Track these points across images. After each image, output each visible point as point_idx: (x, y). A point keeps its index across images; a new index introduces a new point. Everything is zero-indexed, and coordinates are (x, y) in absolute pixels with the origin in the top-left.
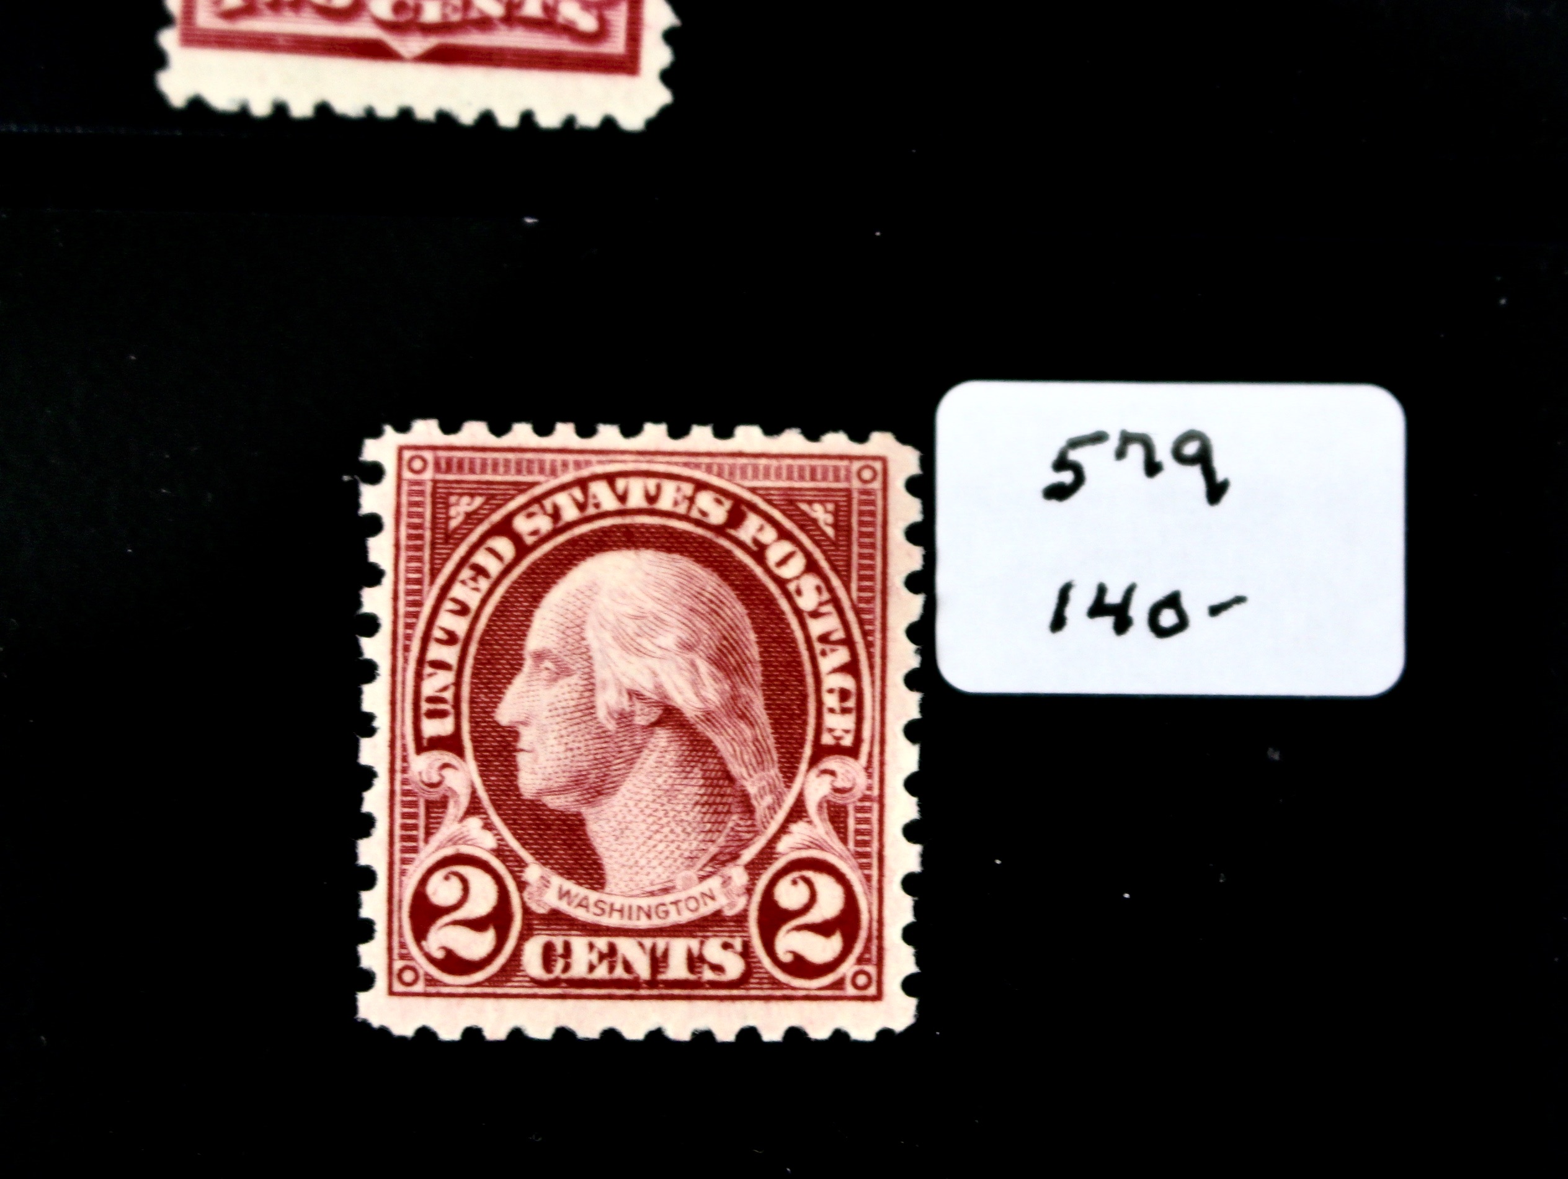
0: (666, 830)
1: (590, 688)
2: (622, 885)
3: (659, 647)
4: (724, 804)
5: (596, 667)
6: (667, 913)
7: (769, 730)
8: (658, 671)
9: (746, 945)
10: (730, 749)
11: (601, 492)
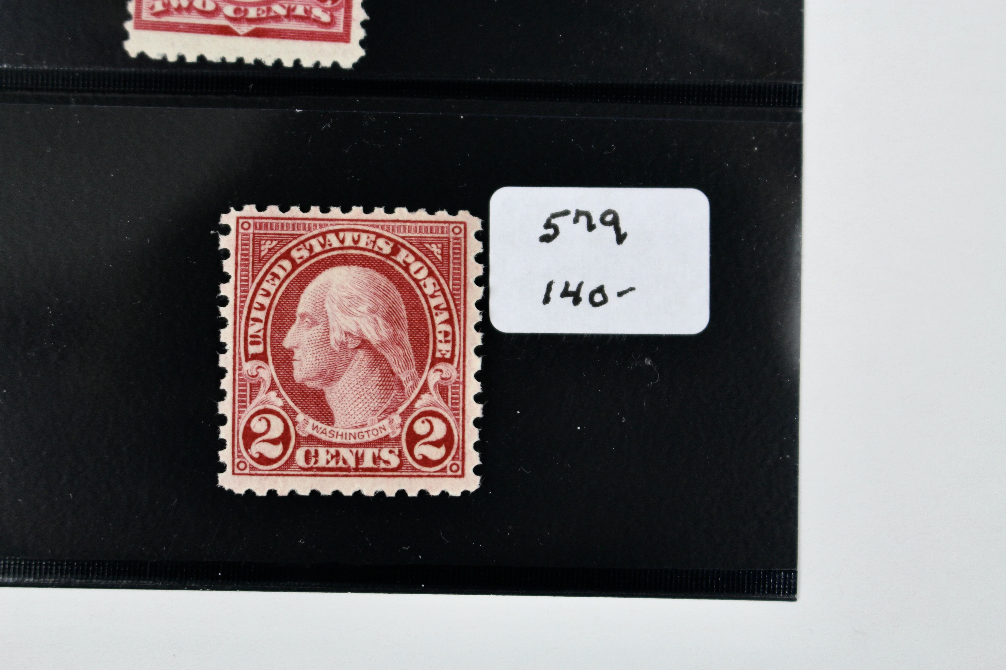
0: (363, 397)
1: (327, 331)
2: (342, 423)
3: (360, 311)
4: (390, 385)
5: (330, 321)
6: (363, 436)
7: (411, 351)
8: (359, 323)
9: (400, 451)
10: (393, 360)
11: (332, 238)
